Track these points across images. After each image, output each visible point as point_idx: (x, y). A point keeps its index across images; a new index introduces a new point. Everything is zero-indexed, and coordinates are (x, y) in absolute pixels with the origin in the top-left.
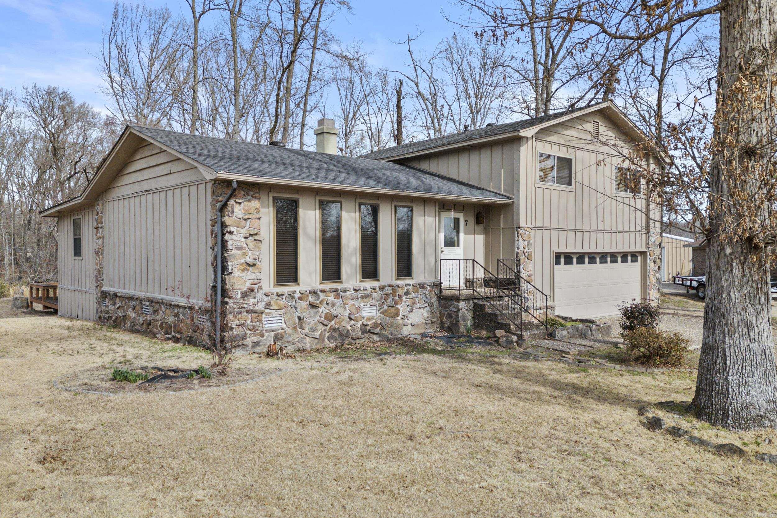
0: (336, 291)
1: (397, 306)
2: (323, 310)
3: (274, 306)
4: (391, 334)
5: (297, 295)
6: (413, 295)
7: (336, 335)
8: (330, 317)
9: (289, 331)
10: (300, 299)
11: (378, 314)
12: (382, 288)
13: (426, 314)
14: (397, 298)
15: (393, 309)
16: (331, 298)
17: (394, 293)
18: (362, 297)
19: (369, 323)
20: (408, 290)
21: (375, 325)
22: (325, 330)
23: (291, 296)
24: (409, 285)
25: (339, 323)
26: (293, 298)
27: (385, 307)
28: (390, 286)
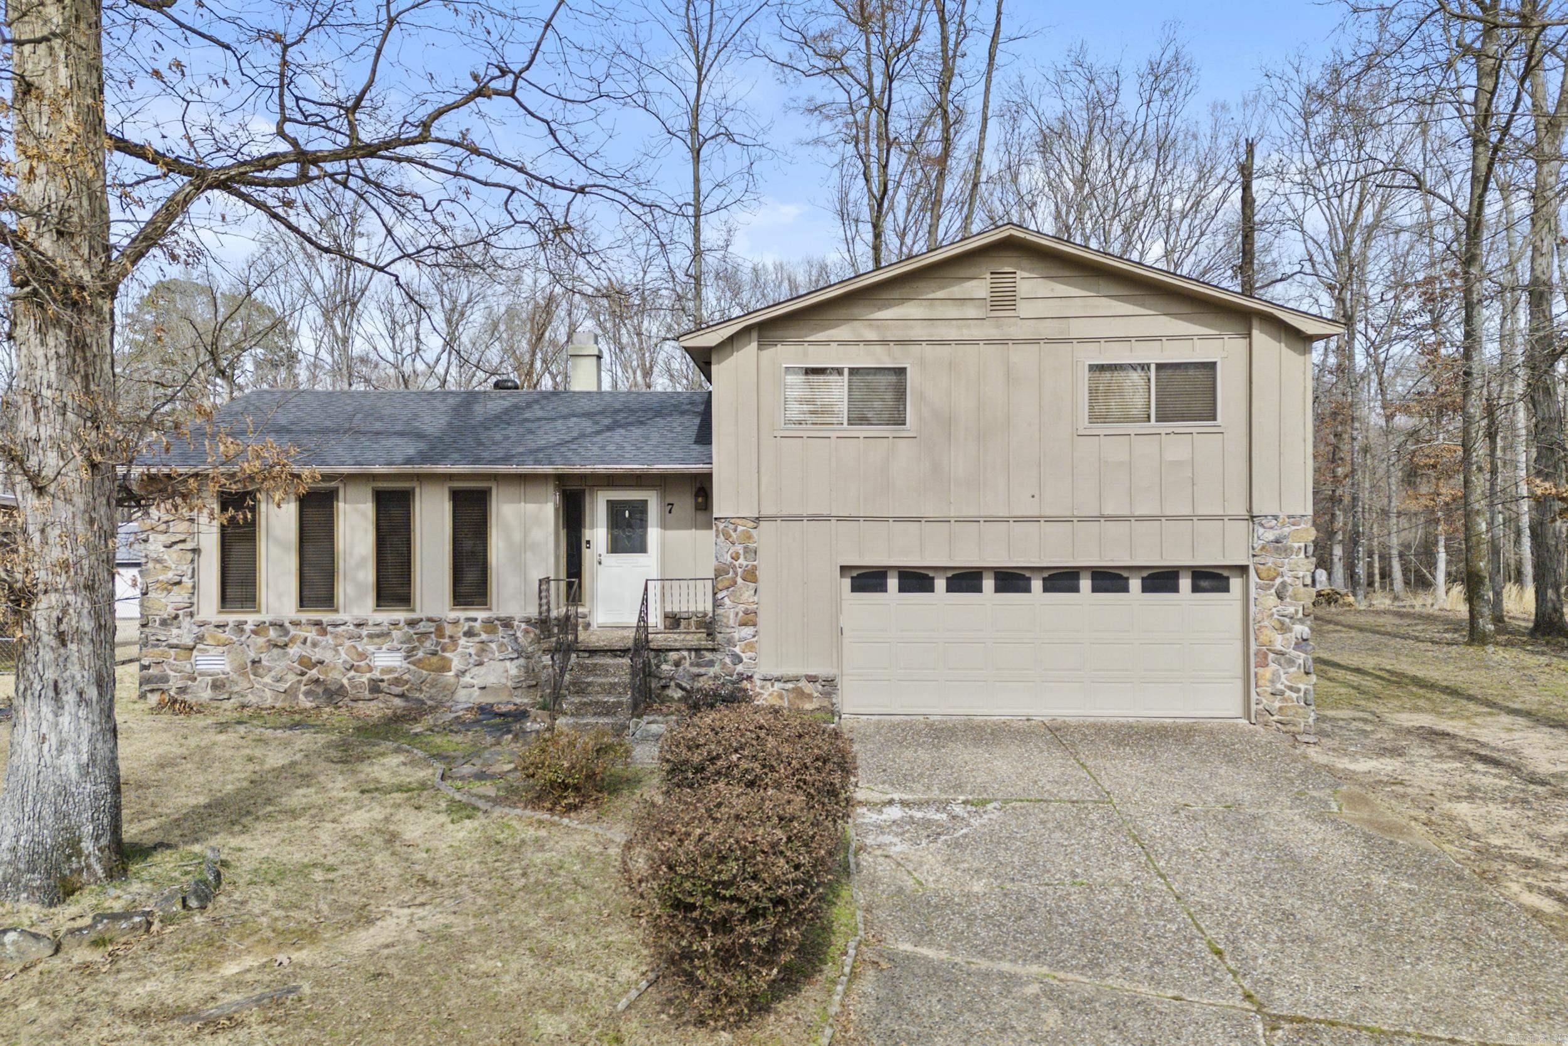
0: (318, 623)
1: (447, 655)
2: (294, 650)
3: (209, 641)
4: (431, 698)
5: (248, 627)
6: (484, 637)
7: (320, 690)
8: (306, 663)
9: (233, 676)
10: (254, 632)
11: (405, 665)
12: (411, 623)
13: (513, 671)
14: (447, 640)
15: (434, 659)
16: (312, 634)
17: (440, 632)
18: (371, 636)
19: (385, 677)
20: (471, 628)
21: (397, 681)
22: (299, 682)
23: (239, 627)
24: (475, 620)
25: (326, 673)
26: (242, 630)
27: (420, 654)
28: (430, 620)
